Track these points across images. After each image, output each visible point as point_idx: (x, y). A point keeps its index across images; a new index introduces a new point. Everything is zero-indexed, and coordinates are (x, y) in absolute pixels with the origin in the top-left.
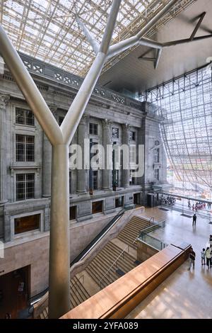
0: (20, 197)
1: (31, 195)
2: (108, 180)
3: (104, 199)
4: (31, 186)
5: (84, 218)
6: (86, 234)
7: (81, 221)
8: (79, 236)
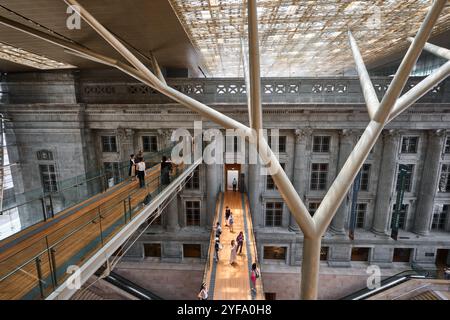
0: (269, 223)
1: (279, 223)
2: (384, 220)
3: (372, 246)
4: (279, 213)
5: (338, 263)
6: (339, 286)
7: (334, 267)
8: (328, 284)
